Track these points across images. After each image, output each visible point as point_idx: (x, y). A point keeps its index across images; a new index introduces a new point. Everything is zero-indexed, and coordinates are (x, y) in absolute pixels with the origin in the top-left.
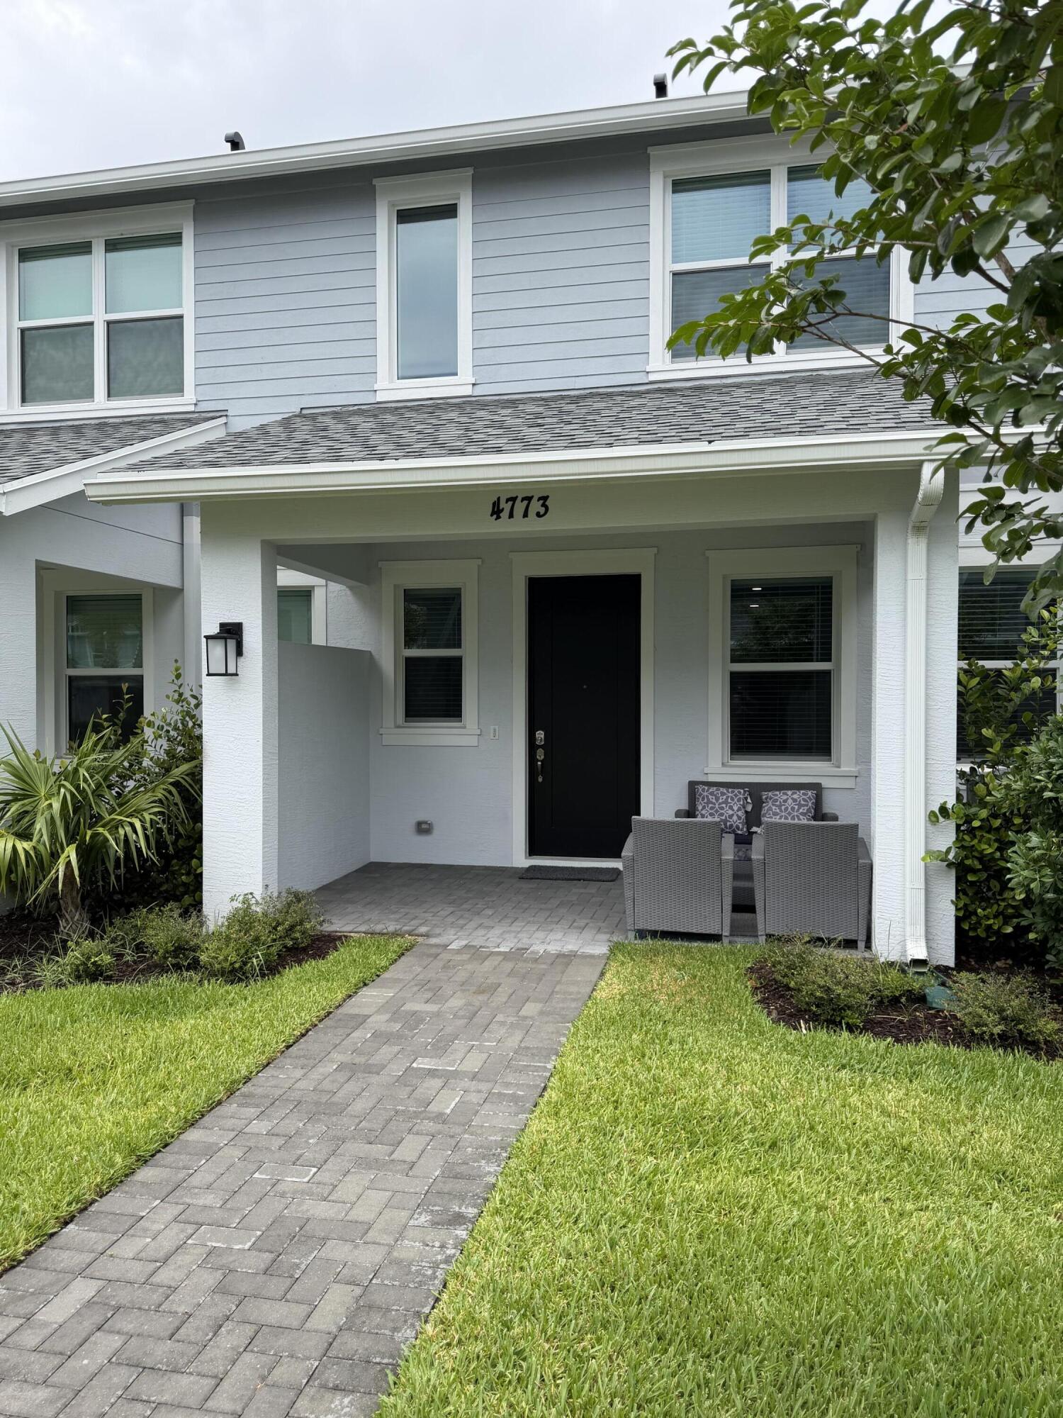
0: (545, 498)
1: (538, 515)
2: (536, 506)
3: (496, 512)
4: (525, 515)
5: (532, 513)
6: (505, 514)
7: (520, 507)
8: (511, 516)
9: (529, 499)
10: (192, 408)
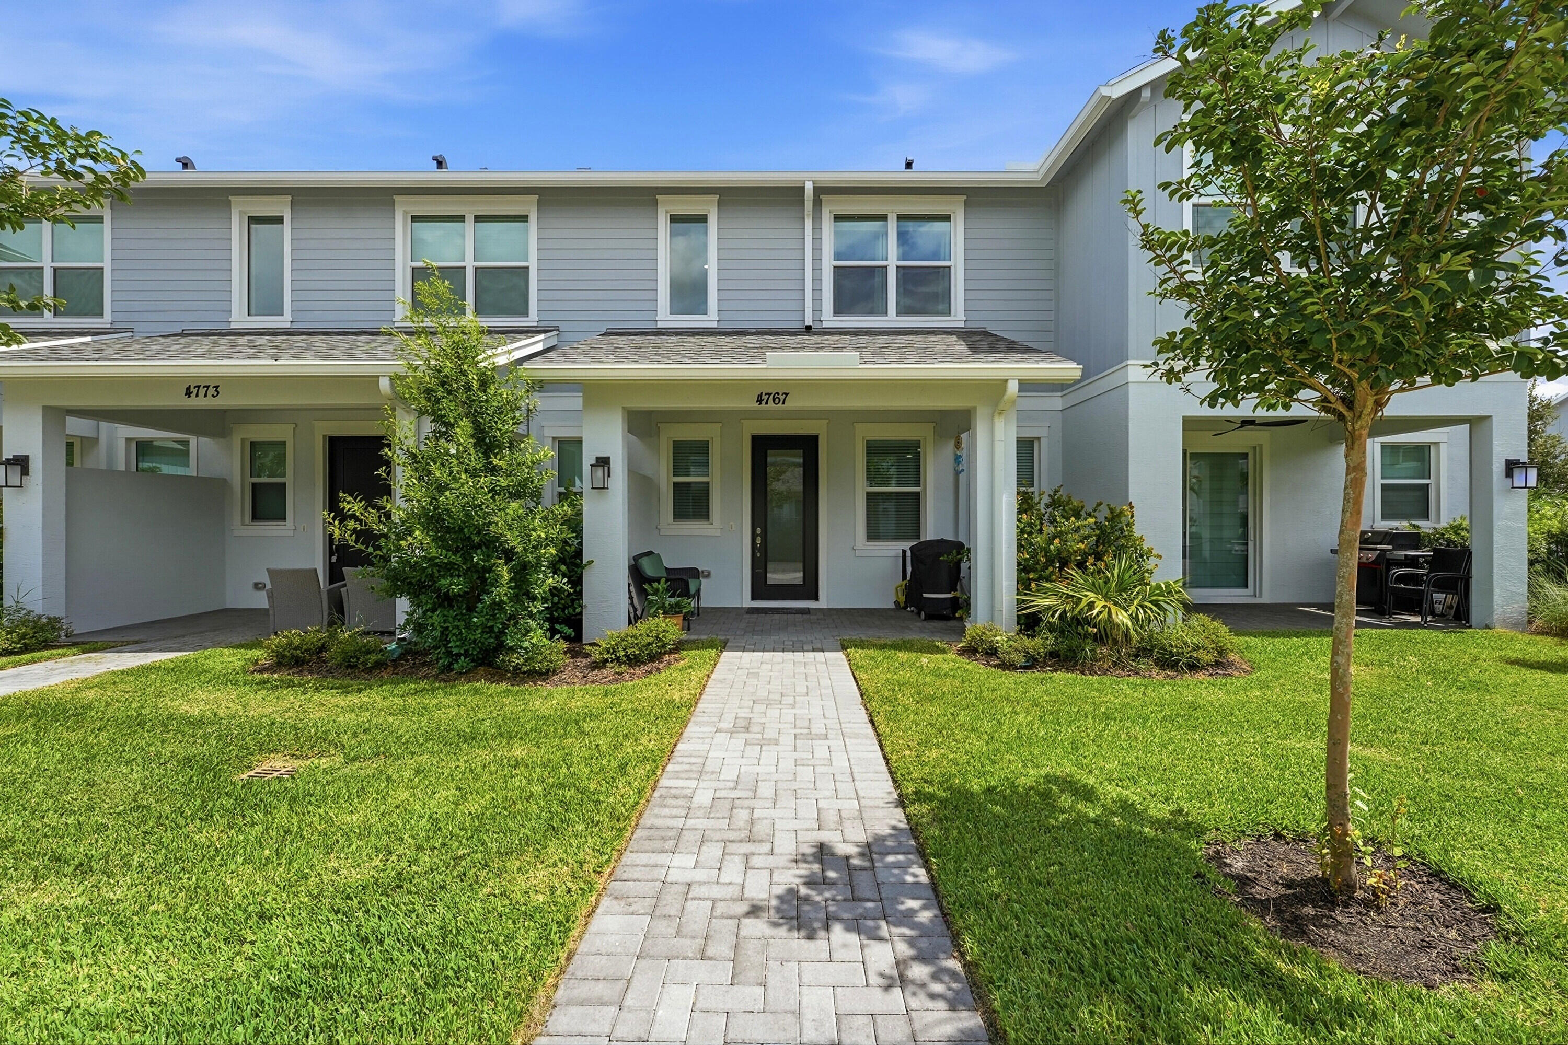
0: (217, 387)
1: (213, 396)
2: (212, 391)
3: (188, 393)
4: (205, 396)
5: (209, 394)
6: (193, 395)
7: (202, 391)
8: (197, 396)
9: (208, 387)
10: (109, 326)
